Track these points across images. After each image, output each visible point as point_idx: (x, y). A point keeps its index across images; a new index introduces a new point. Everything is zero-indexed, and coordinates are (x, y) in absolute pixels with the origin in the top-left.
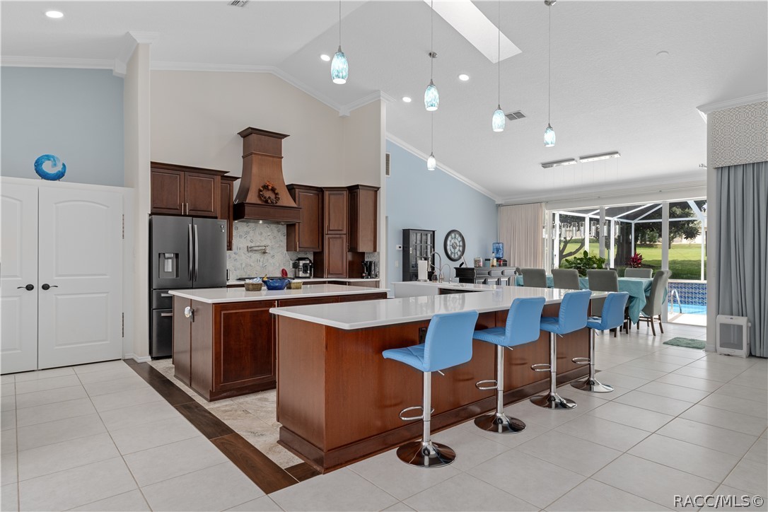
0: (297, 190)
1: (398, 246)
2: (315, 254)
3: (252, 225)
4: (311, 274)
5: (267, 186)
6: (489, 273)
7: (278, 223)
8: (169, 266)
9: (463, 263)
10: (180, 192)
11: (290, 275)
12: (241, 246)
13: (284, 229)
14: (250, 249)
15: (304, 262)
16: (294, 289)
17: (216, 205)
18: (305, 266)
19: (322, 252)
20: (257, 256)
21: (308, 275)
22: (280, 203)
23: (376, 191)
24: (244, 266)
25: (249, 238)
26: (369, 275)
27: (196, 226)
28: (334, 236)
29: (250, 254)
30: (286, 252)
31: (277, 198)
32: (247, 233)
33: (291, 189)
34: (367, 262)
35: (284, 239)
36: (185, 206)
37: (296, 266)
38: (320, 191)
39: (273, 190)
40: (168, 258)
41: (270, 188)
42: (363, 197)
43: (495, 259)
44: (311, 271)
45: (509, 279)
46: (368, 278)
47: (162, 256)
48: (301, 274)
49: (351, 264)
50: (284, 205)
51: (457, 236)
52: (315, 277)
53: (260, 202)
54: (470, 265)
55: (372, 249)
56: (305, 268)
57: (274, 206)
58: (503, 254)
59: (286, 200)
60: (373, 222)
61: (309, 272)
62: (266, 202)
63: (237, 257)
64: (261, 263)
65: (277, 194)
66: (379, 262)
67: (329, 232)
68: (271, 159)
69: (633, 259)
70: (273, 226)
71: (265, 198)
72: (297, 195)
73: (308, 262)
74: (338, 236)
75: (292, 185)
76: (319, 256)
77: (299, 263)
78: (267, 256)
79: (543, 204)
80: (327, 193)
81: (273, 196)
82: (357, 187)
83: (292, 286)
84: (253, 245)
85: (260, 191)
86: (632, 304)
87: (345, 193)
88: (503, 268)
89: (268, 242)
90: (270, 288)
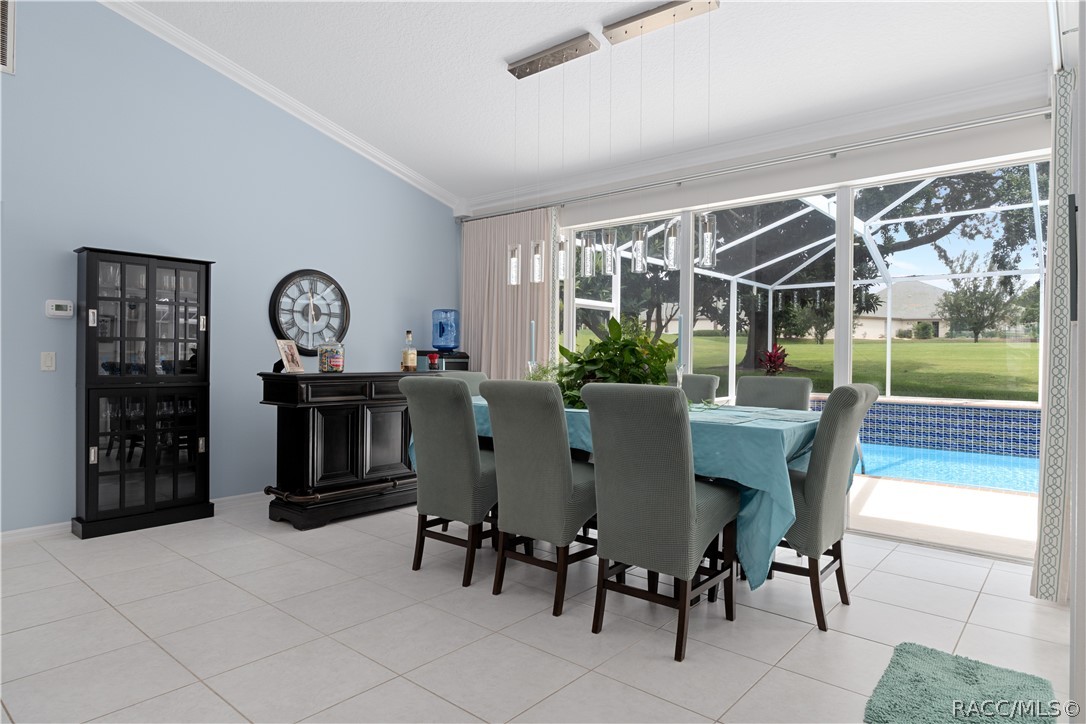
6: (365, 391)
51: (321, 286)
69: (770, 356)
79: (552, 211)
86: (745, 513)
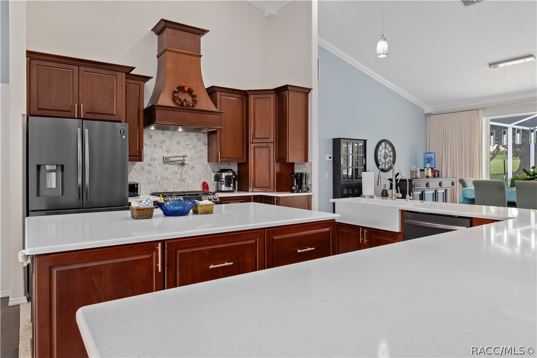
0: (218, 94)
1: (328, 157)
2: (239, 165)
3: (168, 133)
4: (234, 187)
5: (183, 87)
6: (427, 185)
7: (198, 130)
8: (52, 180)
9: (398, 174)
10: (73, 90)
11: (212, 189)
12: (156, 156)
13: (204, 138)
14: (166, 161)
15: (226, 174)
16: (202, 213)
17: (118, 107)
18: (228, 178)
19: (246, 163)
20: (175, 168)
21: (231, 189)
22: (197, 107)
23: (307, 94)
24: (159, 178)
25: (165, 148)
26: (300, 189)
27: (86, 131)
28: (260, 145)
29: (167, 165)
30: (207, 163)
31: (195, 102)
32: (163, 142)
33: (212, 92)
34: (298, 173)
35: (205, 149)
36: (79, 107)
37: (218, 178)
38: (244, 95)
39: (190, 92)
40: (51, 171)
41: (186, 89)
42: (293, 100)
43: (430, 170)
44: (234, 184)
45: (446, 190)
46: (298, 192)
47: (42, 168)
48: (224, 188)
49: (279, 176)
50: (203, 108)
51: (388, 145)
52: (240, 190)
53: (172, 105)
54: (405, 175)
55: (303, 159)
56: (228, 181)
57: (191, 109)
58: (435, 165)
59: (205, 103)
60: (303, 128)
61: (232, 185)
62: (182, 105)
63: (151, 169)
64: (179, 176)
65: (194, 96)
66: (311, 173)
67: (255, 141)
68: (189, 57)
70: (193, 135)
71: (180, 100)
72: (218, 99)
73: (231, 174)
74: (264, 145)
75: (212, 87)
76: (243, 166)
77: (221, 174)
78: (185, 168)
79: (481, 111)
80: (251, 97)
81: (189, 99)
82: (286, 88)
83: (199, 209)
84: (169, 155)
85: (175, 92)
87: (272, 96)
88: (439, 180)
89: (186, 152)
90: (168, 213)
